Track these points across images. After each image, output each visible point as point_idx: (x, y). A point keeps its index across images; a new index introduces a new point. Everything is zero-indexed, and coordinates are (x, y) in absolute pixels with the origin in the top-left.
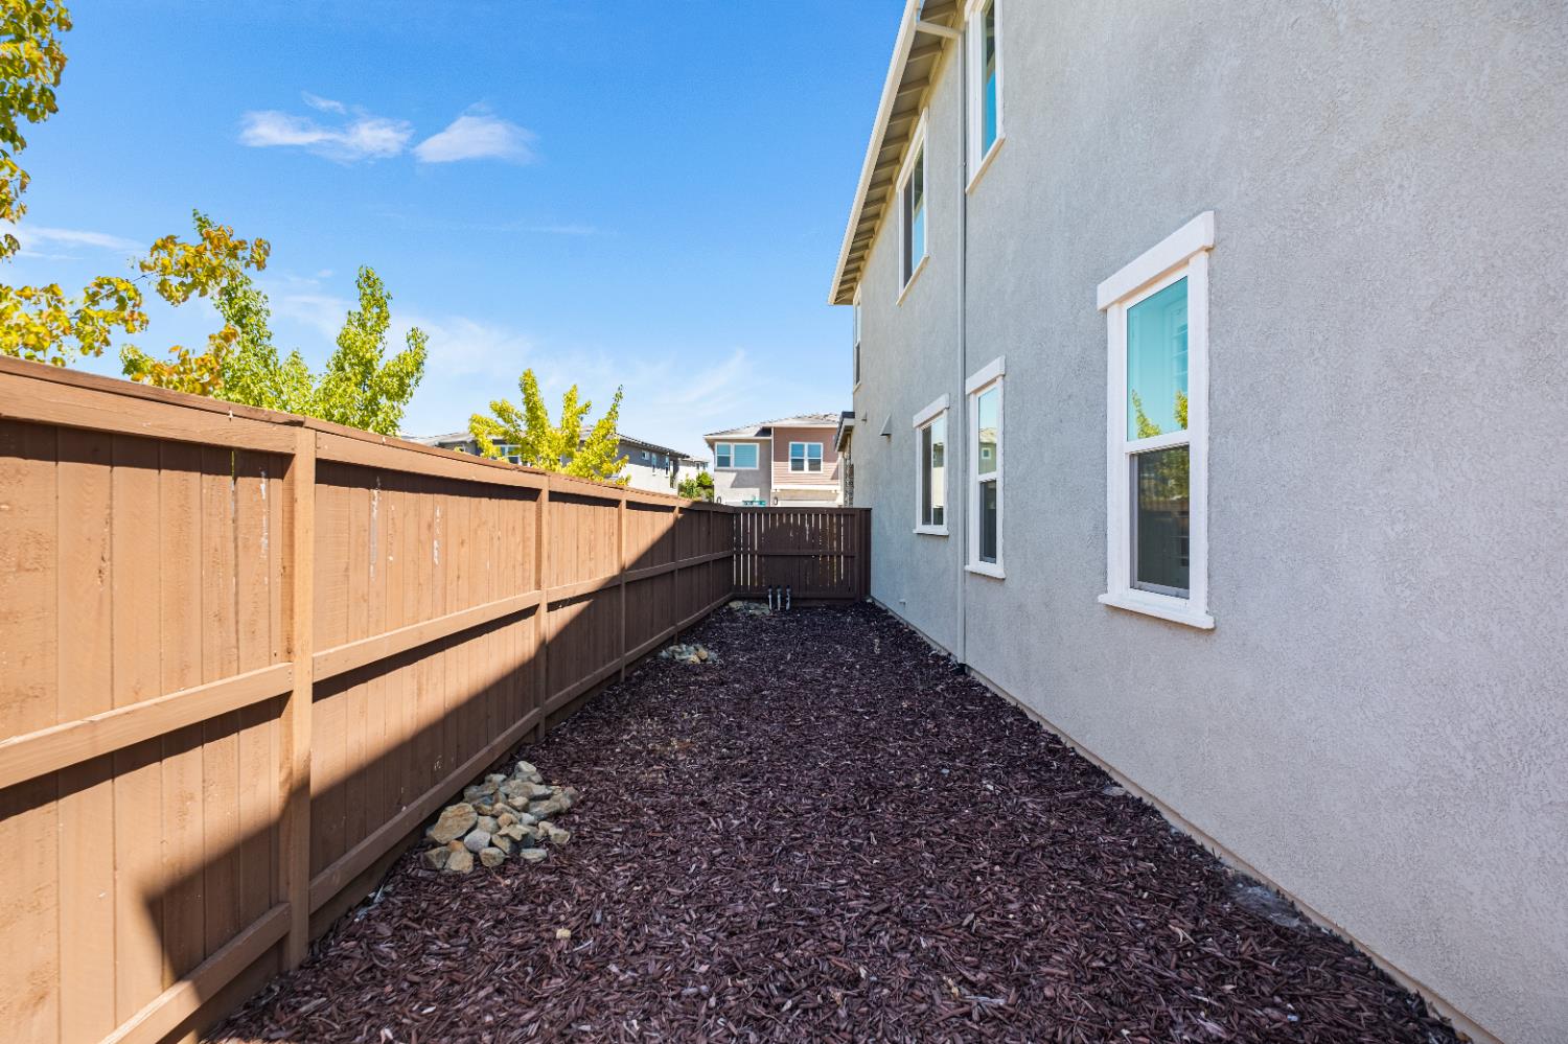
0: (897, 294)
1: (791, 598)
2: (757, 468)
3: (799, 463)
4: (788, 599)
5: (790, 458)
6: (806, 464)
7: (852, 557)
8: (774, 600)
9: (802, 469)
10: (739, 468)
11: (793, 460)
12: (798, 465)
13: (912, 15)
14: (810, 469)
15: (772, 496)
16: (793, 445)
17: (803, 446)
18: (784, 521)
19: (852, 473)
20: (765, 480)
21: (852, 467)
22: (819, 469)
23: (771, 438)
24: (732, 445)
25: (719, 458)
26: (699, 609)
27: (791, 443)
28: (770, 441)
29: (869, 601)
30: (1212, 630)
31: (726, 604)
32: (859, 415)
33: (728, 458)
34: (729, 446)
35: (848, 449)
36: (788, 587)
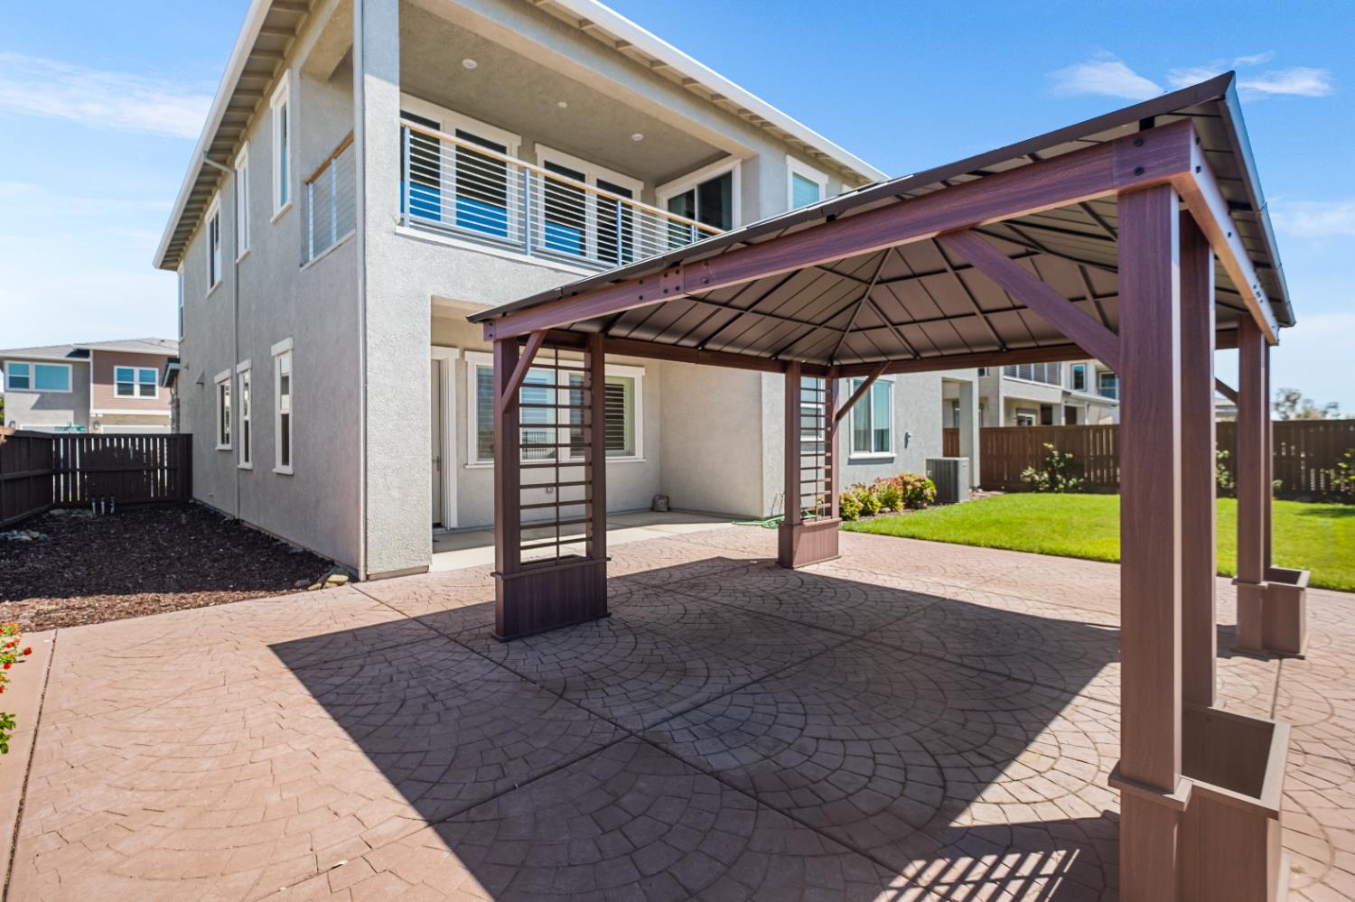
0: (206, 292)
1: (116, 504)
2: (70, 390)
3: (129, 389)
4: (112, 504)
5: (116, 381)
6: (137, 389)
7: (175, 470)
8: (99, 507)
9: (131, 393)
10: (43, 390)
11: (119, 384)
12: (126, 389)
13: (200, 155)
14: (142, 393)
15: (91, 421)
16: (119, 370)
17: (132, 371)
18: (108, 445)
19: (178, 406)
20: (81, 402)
21: (178, 400)
22: (153, 394)
23: (90, 360)
24: (32, 366)
25: (11, 378)
26: (20, 513)
27: (116, 368)
28: (89, 363)
29: (191, 501)
30: (292, 475)
31: (47, 511)
32: (184, 362)
33: (27, 379)
34: (27, 366)
35: (174, 385)
36: (112, 495)
